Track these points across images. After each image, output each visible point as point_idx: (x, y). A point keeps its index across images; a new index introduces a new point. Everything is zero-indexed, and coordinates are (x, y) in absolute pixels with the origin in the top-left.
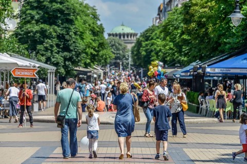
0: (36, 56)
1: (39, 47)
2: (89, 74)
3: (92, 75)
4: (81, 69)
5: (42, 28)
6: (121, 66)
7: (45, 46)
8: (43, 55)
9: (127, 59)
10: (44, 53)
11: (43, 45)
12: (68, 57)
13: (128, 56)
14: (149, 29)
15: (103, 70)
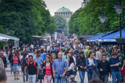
0: (9, 30)
1: (11, 25)
2: (41, 40)
3: (43, 40)
4: (37, 36)
5: (12, 14)
6: (63, 32)
7: (14, 24)
8: (13, 30)
9: (66, 28)
10: (14, 28)
11: (13, 24)
12: (28, 30)
13: (67, 26)
14: (78, 10)
15: (51, 36)
